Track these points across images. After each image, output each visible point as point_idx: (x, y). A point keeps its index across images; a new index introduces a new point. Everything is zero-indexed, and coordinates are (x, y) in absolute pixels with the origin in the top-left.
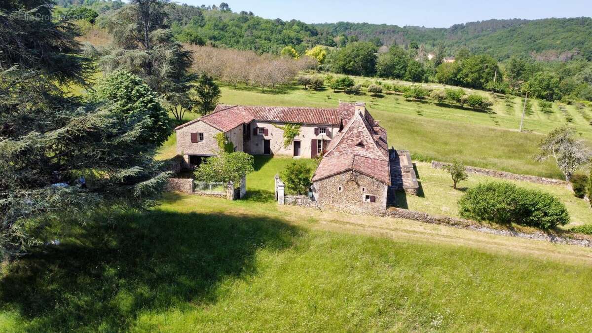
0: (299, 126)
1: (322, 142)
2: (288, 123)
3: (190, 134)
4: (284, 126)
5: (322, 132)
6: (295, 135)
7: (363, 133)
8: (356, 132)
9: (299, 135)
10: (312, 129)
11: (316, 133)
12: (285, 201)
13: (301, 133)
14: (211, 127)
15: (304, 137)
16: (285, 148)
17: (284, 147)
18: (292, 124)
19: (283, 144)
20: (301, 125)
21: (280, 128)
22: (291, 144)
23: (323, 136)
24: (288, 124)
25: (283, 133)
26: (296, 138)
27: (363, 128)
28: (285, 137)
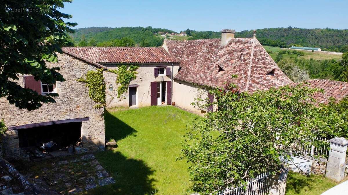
0: (135, 67)
2: (122, 64)
4: (117, 69)
5: (161, 73)
6: (131, 78)
9: (135, 78)
10: (152, 70)
11: (156, 76)
13: (138, 76)
15: (142, 81)
16: (119, 97)
17: (117, 96)
18: (127, 65)
19: (117, 93)
20: (139, 65)
21: (111, 72)
22: (127, 92)
23: (163, 77)
24: (123, 66)
25: (115, 78)
26: (132, 83)
28: (118, 83)
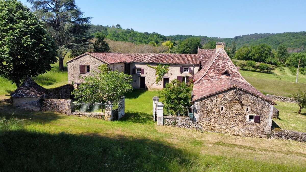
0: (167, 66)
1: (185, 79)
2: (159, 64)
3: (79, 67)
4: (156, 67)
5: (186, 71)
6: (164, 73)
7: (228, 64)
8: (221, 63)
9: (167, 73)
10: (178, 69)
11: (181, 72)
12: (164, 122)
13: (170, 72)
14: (97, 60)
15: (171, 75)
16: (157, 83)
17: (156, 82)
18: (162, 64)
19: (155, 80)
20: (169, 65)
21: (153, 68)
22: (161, 80)
23: (186, 73)
24: (159, 65)
25: (155, 72)
26: (165, 76)
27: (228, 59)
28: (157, 75)
